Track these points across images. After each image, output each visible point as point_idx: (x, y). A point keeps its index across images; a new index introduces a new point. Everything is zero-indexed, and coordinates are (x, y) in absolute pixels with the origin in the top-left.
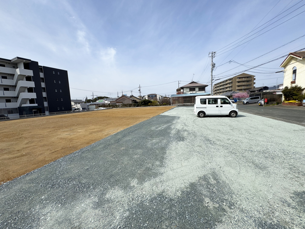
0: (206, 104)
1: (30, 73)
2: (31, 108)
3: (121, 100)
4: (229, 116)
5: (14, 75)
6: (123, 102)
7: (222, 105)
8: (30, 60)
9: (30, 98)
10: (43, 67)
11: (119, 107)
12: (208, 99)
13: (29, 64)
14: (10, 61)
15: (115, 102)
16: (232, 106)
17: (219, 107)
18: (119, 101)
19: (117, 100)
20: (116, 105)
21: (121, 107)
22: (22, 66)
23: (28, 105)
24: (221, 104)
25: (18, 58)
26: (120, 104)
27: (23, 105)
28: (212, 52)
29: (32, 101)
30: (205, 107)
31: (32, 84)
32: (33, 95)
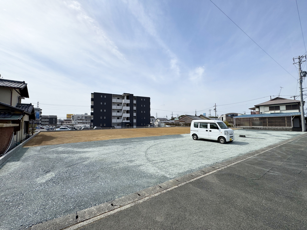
0: (198, 127)
1: (128, 101)
2: (126, 123)
3: (184, 119)
4: (218, 141)
5: (121, 103)
6: (186, 122)
7: (211, 130)
8: (129, 94)
9: (127, 117)
10: (137, 96)
11: (181, 126)
12: (200, 123)
13: (129, 96)
14: (121, 95)
15: (179, 121)
16: (220, 131)
17: (209, 131)
18: (182, 120)
19: (181, 120)
20: (179, 124)
21: (183, 126)
22: (126, 98)
23: (126, 121)
24: (211, 128)
25: (124, 93)
26: (182, 123)
27: (124, 121)
28: (298, 57)
29: (127, 119)
30: (197, 130)
31: (128, 108)
32: (128, 115)
